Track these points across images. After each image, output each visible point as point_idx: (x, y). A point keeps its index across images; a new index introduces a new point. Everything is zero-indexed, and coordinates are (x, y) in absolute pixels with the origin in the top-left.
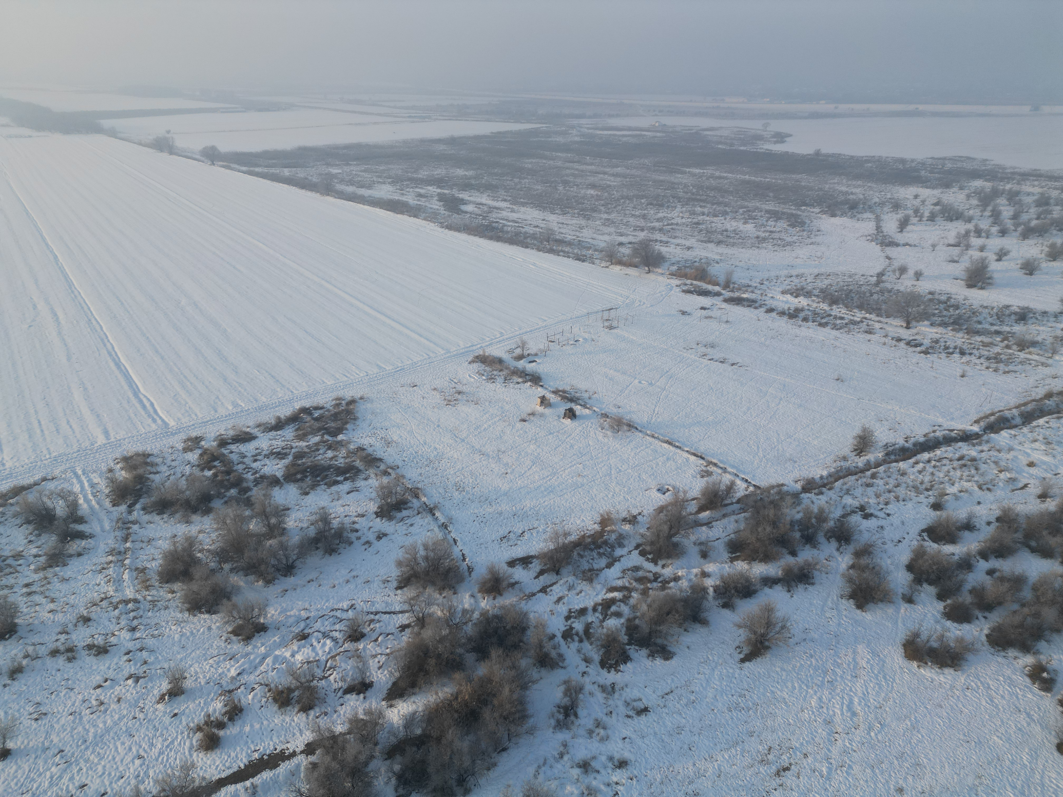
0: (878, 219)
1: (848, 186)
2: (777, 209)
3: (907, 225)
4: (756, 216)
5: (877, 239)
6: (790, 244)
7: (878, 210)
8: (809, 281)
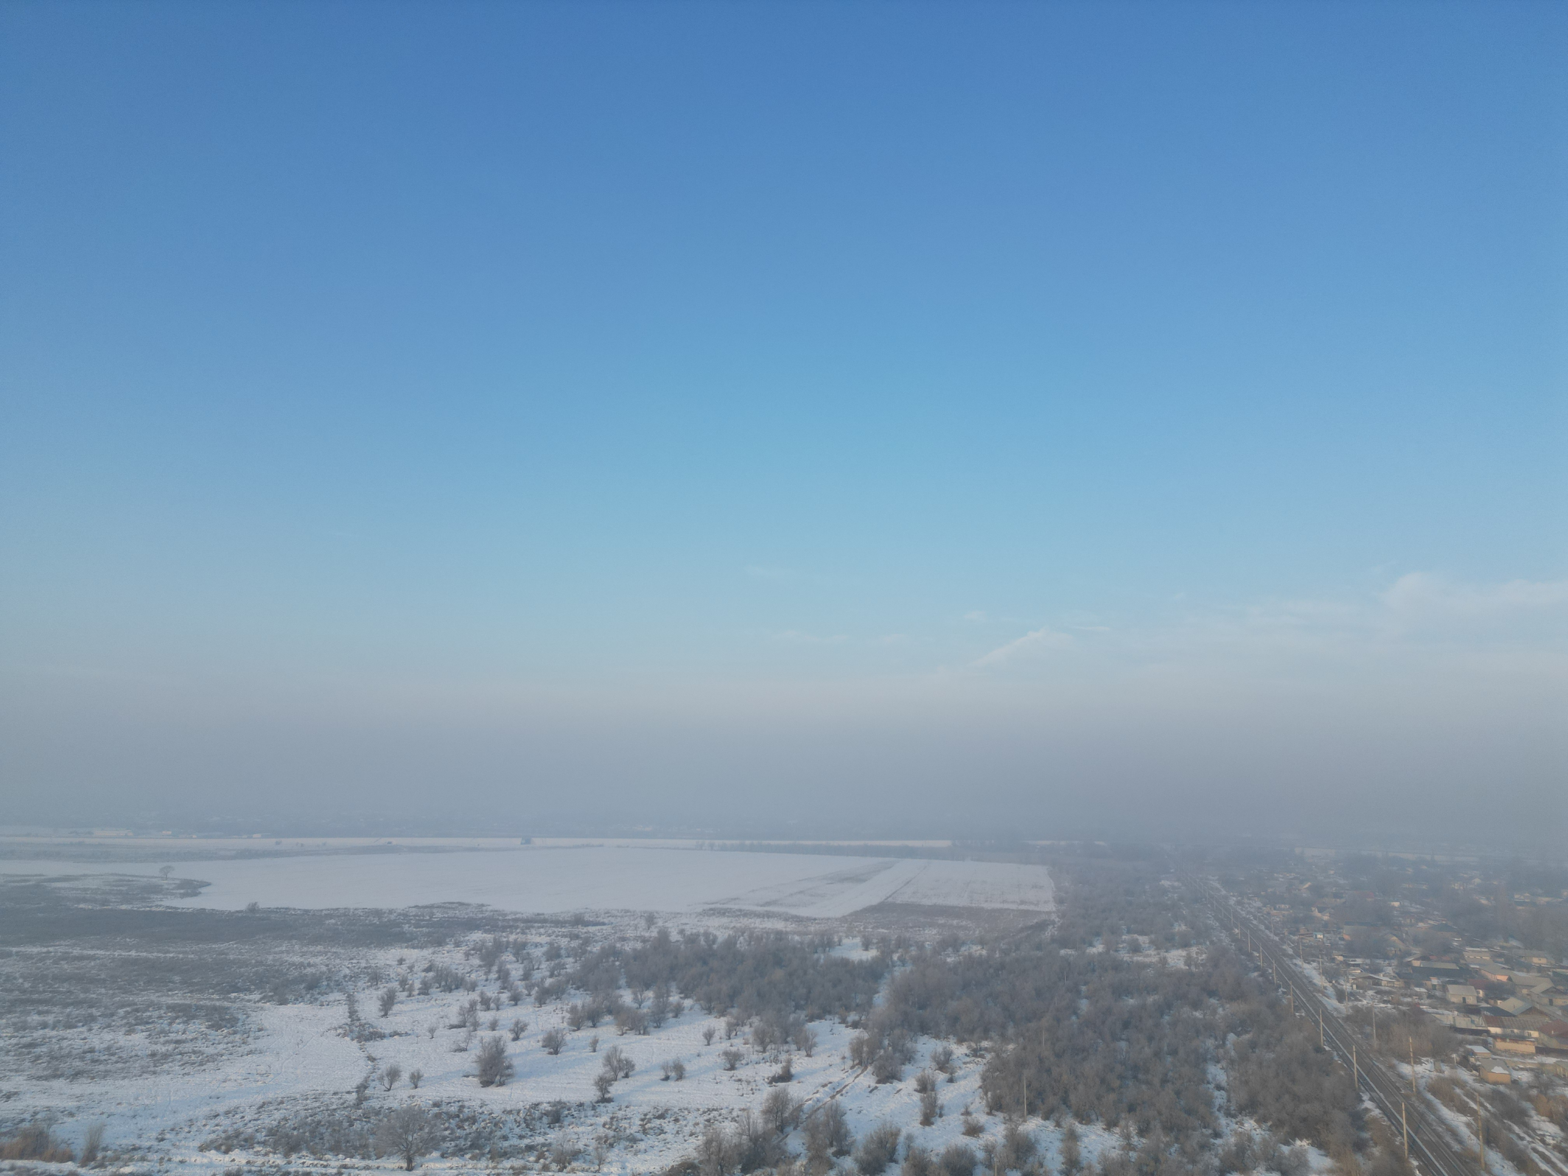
0: (351, 1000)
1: (303, 954)
2: (188, 1002)
3: (393, 1004)
4: (150, 1017)
5: (352, 1031)
6: (212, 1058)
7: (350, 987)
8: (247, 1118)
